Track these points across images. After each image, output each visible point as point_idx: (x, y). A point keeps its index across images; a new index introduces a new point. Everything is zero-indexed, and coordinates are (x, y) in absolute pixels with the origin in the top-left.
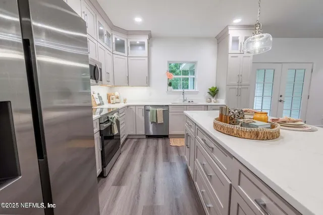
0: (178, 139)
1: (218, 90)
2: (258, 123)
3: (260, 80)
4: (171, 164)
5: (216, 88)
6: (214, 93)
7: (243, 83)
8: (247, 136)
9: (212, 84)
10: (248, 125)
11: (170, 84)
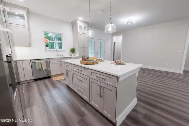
0: (58, 77)
1: (75, 50)
2: (93, 60)
3: (90, 45)
4: (58, 88)
5: (74, 48)
6: (73, 51)
7: (85, 47)
8: (91, 64)
9: (71, 47)
10: (91, 61)
11: (47, 46)
